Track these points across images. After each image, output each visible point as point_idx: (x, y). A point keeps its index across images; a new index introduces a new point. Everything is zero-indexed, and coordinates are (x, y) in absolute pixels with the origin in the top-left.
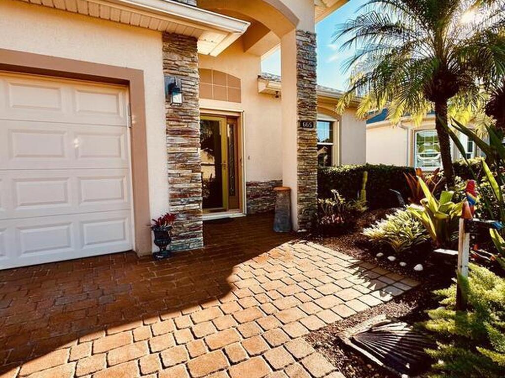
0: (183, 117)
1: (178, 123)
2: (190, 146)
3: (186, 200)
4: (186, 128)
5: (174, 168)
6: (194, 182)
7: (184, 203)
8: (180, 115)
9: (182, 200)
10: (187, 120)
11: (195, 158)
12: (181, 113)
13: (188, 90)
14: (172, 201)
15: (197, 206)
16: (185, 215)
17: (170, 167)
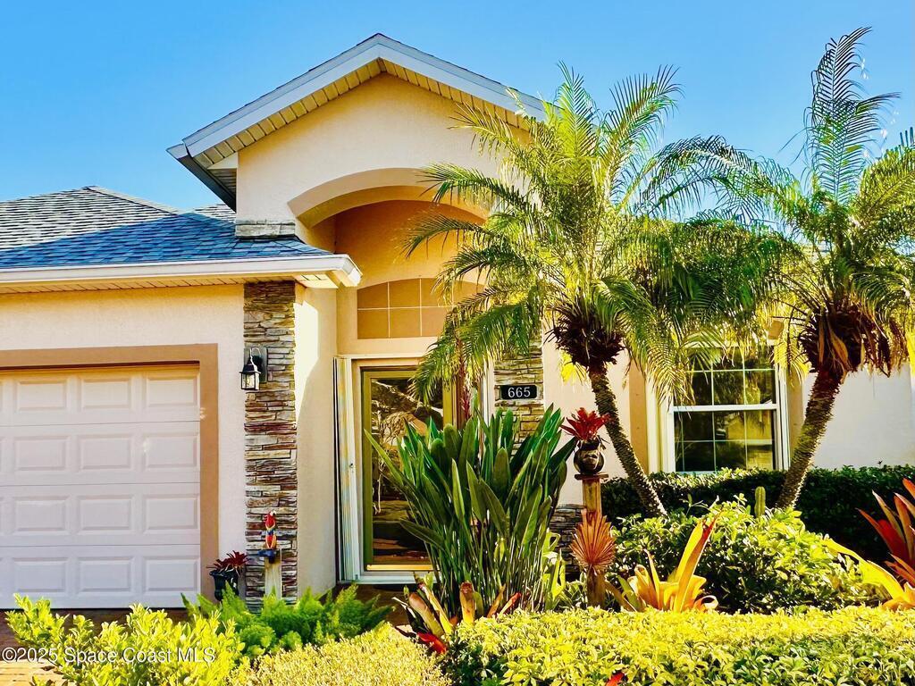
0: (269, 404)
1: (262, 414)
2: (280, 448)
4: (275, 420)
5: (253, 483)
6: (283, 506)
8: (265, 402)
10: (275, 409)
11: (286, 467)
14: (249, 534)
15: (287, 544)
17: (248, 482)
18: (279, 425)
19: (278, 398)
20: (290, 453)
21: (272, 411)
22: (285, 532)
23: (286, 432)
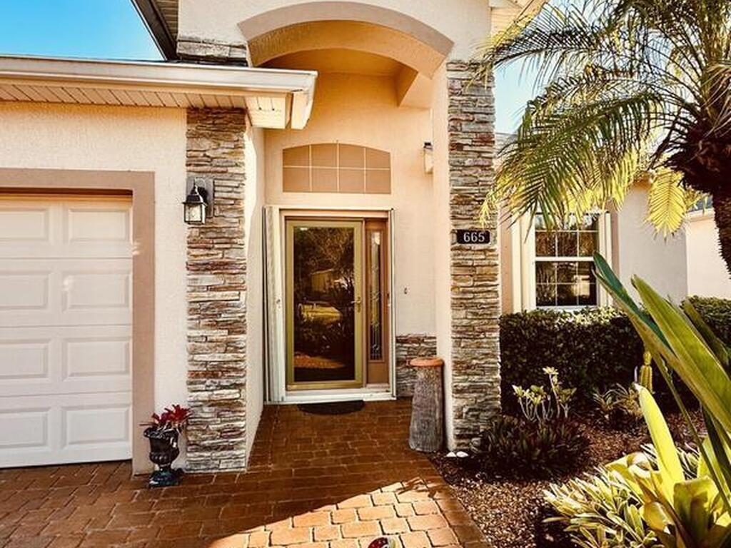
0: (215, 241)
1: (207, 252)
2: (227, 289)
3: (215, 383)
4: (222, 258)
5: (197, 327)
6: (231, 352)
7: (211, 388)
8: (210, 238)
9: (208, 382)
10: (221, 246)
11: (234, 309)
12: (211, 235)
13: (225, 195)
14: (191, 383)
15: (235, 393)
16: (213, 409)
17: (190, 325)
18: (227, 264)
19: (226, 235)
20: (239, 295)
21: (219, 249)
22: (232, 381)
23: (234, 272)
